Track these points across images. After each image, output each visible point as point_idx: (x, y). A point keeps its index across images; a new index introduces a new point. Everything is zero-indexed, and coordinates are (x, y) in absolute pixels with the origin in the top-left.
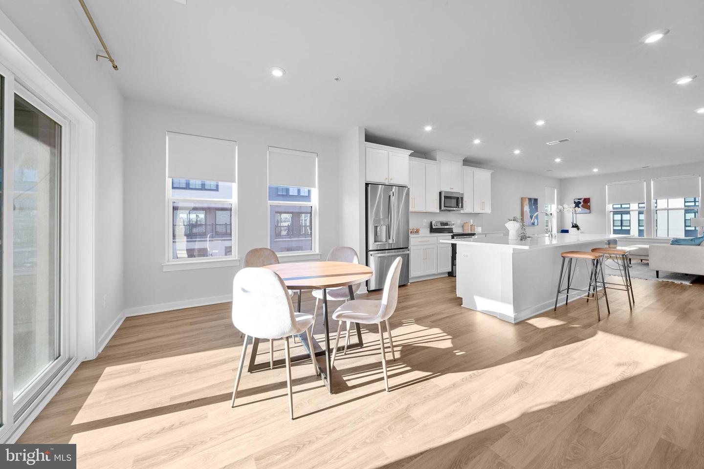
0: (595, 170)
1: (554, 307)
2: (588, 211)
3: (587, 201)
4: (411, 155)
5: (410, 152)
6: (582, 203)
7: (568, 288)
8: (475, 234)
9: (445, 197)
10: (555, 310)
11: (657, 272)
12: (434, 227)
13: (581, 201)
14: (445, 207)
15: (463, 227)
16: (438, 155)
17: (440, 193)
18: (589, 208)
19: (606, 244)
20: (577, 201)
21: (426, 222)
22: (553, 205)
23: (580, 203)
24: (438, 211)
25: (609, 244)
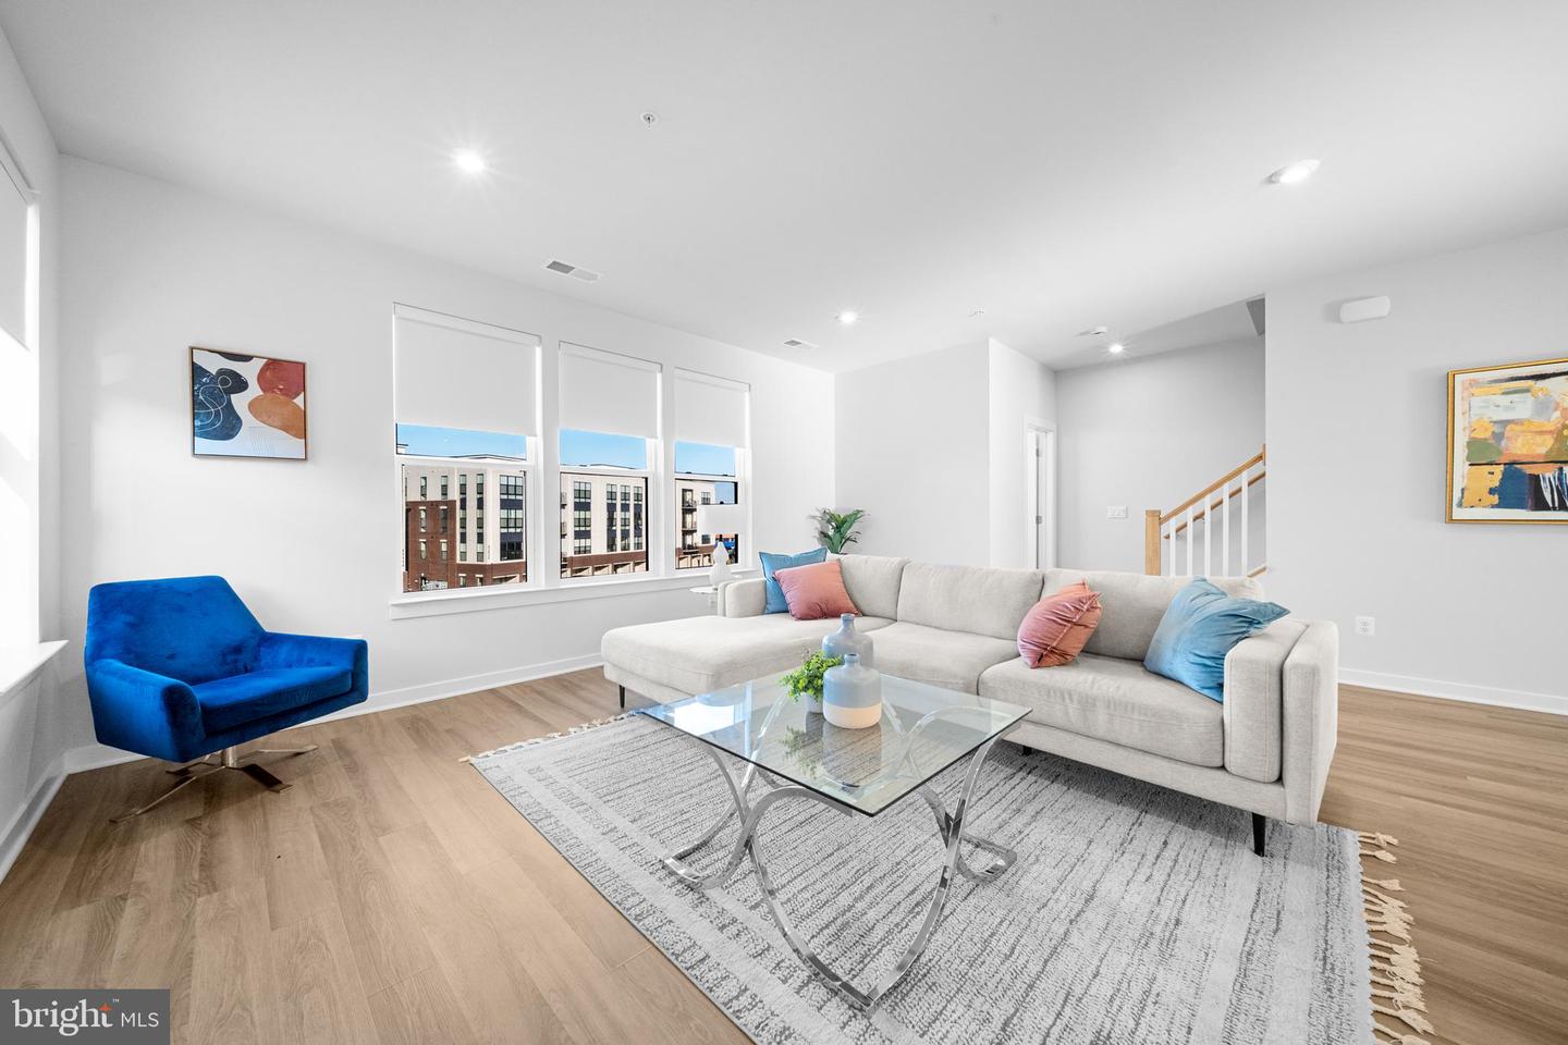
2: (295, 447)
3: (286, 376)
6: (254, 390)
13: (245, 370)
18: (298, 426)
20: (213, 364)
23: (233, 381)
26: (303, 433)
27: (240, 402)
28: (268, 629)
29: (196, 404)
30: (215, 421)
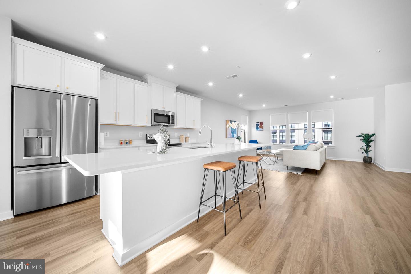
0: (264, 106)
1: (197, 218)
2: (262, 129)
3: (261, 124)
4: (103, 69)
5: (102, 66)
6: (259, 125)
7: (244, 182)
8: (181, 144)
9: (155, 114)
10: (198, 222)
11: (287, 166)
12: (148, 139)
13: (259, 124)
14: (155, 122)
15: (180, 138)
16: (149, 78)
17: (151, 110)
18: (262, 127)
19: (265, 149)
20: (257, 124)
21: (142, 134)
22: (246, 126)
23: (258, 125)
24: (150, 125)
25: (267, 149)
30: (257, 128)
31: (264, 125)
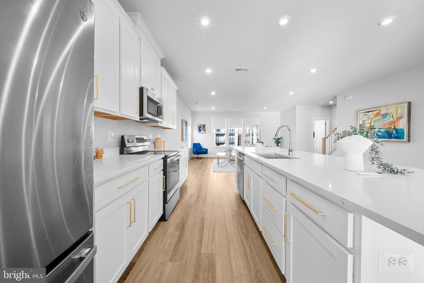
0: (213, 108)
3: (204, 126)
6: (202, 128)
13: (202, 126)
14: (148, 113)
15: (155, 143)
20: (200, 126)
21: (113, 136)
23: (201, 127)
24: (137, 118)
26: (205, 131)
27: (201, 129)
28: (202, 148)
29: (199, 129)
30: (200, 130)
31: (206, 128)
